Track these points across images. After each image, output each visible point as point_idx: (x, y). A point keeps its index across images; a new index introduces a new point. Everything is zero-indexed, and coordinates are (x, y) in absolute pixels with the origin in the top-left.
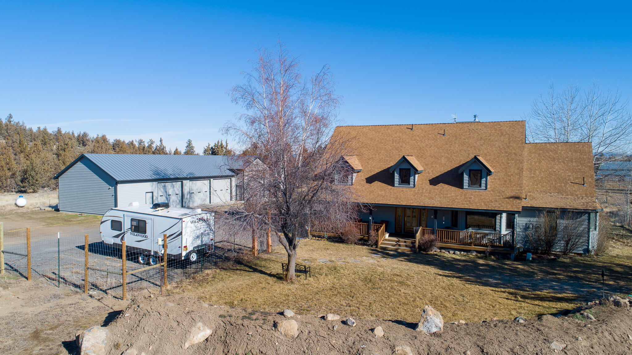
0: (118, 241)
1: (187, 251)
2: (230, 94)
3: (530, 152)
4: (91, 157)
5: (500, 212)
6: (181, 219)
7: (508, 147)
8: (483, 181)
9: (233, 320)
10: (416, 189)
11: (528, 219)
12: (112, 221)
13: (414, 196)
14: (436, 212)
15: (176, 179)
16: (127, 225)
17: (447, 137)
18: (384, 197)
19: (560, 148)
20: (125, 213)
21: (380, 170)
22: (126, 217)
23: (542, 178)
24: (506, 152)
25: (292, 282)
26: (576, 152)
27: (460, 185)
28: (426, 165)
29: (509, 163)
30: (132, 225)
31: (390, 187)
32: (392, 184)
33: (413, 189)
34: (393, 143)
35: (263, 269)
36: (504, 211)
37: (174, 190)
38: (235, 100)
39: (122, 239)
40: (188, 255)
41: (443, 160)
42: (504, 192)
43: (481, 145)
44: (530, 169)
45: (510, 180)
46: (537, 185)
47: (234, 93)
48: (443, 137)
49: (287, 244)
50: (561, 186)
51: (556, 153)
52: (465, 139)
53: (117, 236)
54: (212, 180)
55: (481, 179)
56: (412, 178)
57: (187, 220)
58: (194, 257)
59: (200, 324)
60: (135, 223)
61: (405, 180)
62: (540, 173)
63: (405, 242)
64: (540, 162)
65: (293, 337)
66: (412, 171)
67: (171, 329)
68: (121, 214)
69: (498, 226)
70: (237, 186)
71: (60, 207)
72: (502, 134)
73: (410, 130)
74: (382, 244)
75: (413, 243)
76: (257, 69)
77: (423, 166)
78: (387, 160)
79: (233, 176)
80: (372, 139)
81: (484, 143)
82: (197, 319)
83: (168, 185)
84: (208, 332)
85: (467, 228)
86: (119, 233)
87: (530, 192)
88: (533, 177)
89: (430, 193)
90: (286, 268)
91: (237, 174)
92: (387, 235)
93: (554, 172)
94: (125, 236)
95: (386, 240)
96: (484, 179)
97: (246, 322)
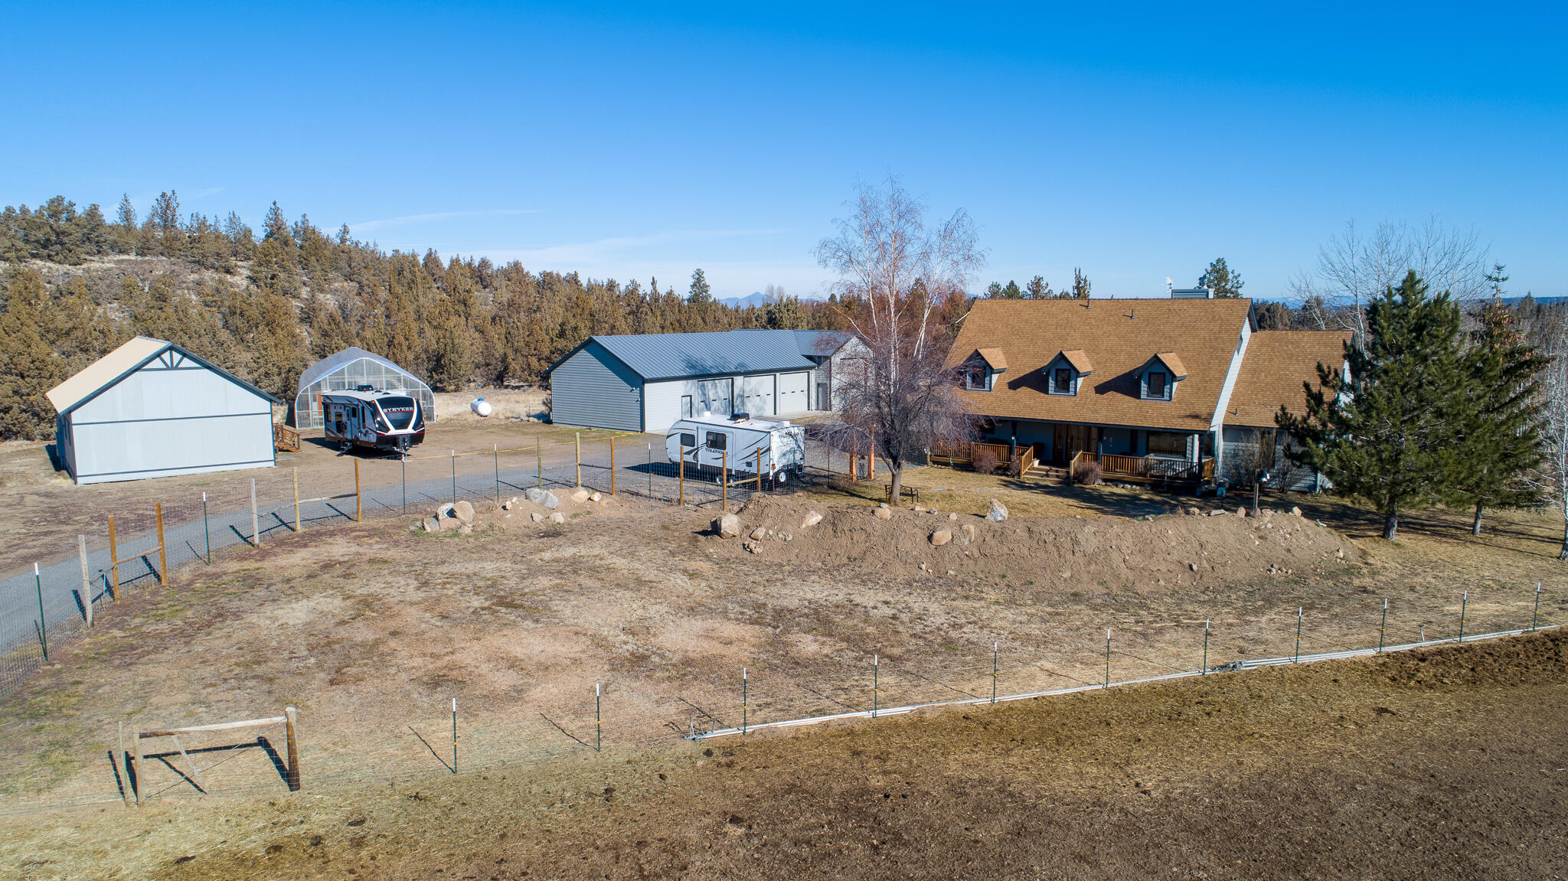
0: (689, 458)
1: (776, 470)
2: (817, 254)
3: (1261, 345)
4: (602, 340)
5: (1191, 433)
6: (769, 432)
7: (1216, 339)
8: (1167, 389)
9: (839, 509)
10: (1077, 399)
11: (1236, 444)
12: (682, 435)
13: (1073, 408)
14: (1102, 429)
15: (721, 375)
16: (702, 439)
17: (1135, 320)
18: (1032, 409)
19: (1305, 339)
20: (700, 425)
21: (1032, 370)
22: (700, 430)
23: (1267, 384)
24: (1211, 348)
25: (896, 505)
26: (1326, 345)
27: (1136, 395)
28: (1098, 363)
29: (1210, 364)
30: (707, 440)
31: (1042, 395)
32: (1047, 393)
33: (1074, 399)
34: (1056, 328)
35: (863, 495)
36: (1196, 432)
37: (717, 392)
38: (824, 262)
39: (695, 457)
40: (777, 475)
41: (1122, 357)
42: (1192, 404)
43: (1180, 335)
44: (1255, 370)
45: (1205, 387)
46: (1256, 395)
47: (823, 251)
48: (1130, 322)
49: (892, 463)
50: (1288, 397)
51: (1298, 347)
52: (1159, 325)
53: (689, 453)
54: (778, 374)
55: (1164, 385)
56: (1072, 383)
57: (775, 434)
58: (783, 478)
59: (813, 512)
60: (711, 438)
61: (1064, 385)
62: (1266, 376)
63: (1057, 471)
64: (1271, 360)
65: (886, 520)
66: (1073, 373)
67: (790, 515)
68: (694, 426)
69: (1188, 452)
70: (818, 385)
71: (553, 417)
72: (1214, 317)
73: (1084, 308)
74: (1026, 473)
75: (1068, 473)
76: (856, 217)
77: (1093, 366)
78: (1044, 355)
79: (811, 368)
80: (1027, 321)
81: (1184, 333)
82: (810, 509)
83: (709, 384)
84: (820, 518)
85: (1148, 453)
86: (692, 448)
87: (1244, 405)
88: (1255, 383)
89: (1095, 404)
90: (890, 490)
91: (819, 364)
92: (1036, 463)
93: (1286, 375)
94: (699, 452)
95: (1034, 469)
96: (1168, 386)
97: (849, 510)
